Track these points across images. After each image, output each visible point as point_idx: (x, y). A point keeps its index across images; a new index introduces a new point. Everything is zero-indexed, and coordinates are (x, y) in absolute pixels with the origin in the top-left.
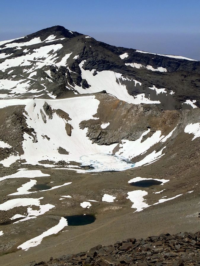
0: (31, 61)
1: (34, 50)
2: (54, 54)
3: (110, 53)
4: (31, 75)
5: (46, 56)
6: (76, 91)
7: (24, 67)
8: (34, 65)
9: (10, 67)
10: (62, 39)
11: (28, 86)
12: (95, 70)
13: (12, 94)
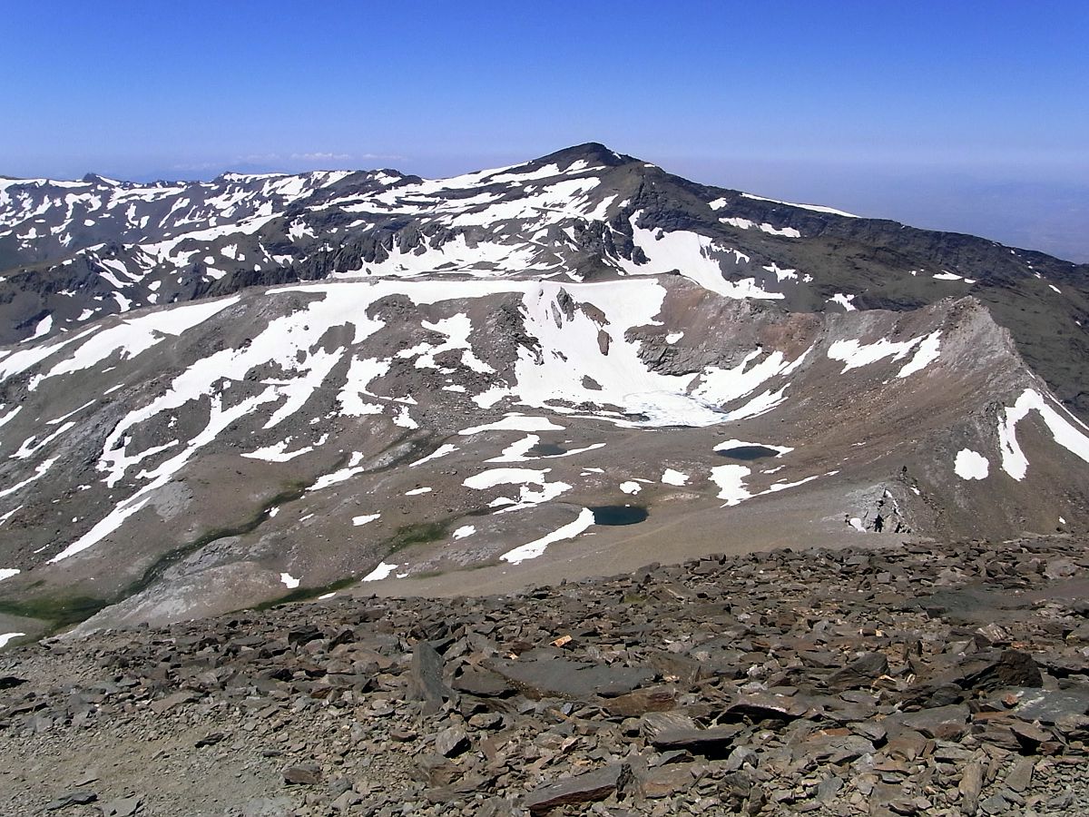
0: (539, 210)
1: (545, 188)
2: (582, 197)
3: (691, 197)
4: (538, 235)
5: (567, 199)
6: (621, 269)
7: (524, 220)
8: (544, 215)
9: (497, 219)
10: (599, 168)
11: (531, 256)
12: (661, 229)
13: (500, 270)
